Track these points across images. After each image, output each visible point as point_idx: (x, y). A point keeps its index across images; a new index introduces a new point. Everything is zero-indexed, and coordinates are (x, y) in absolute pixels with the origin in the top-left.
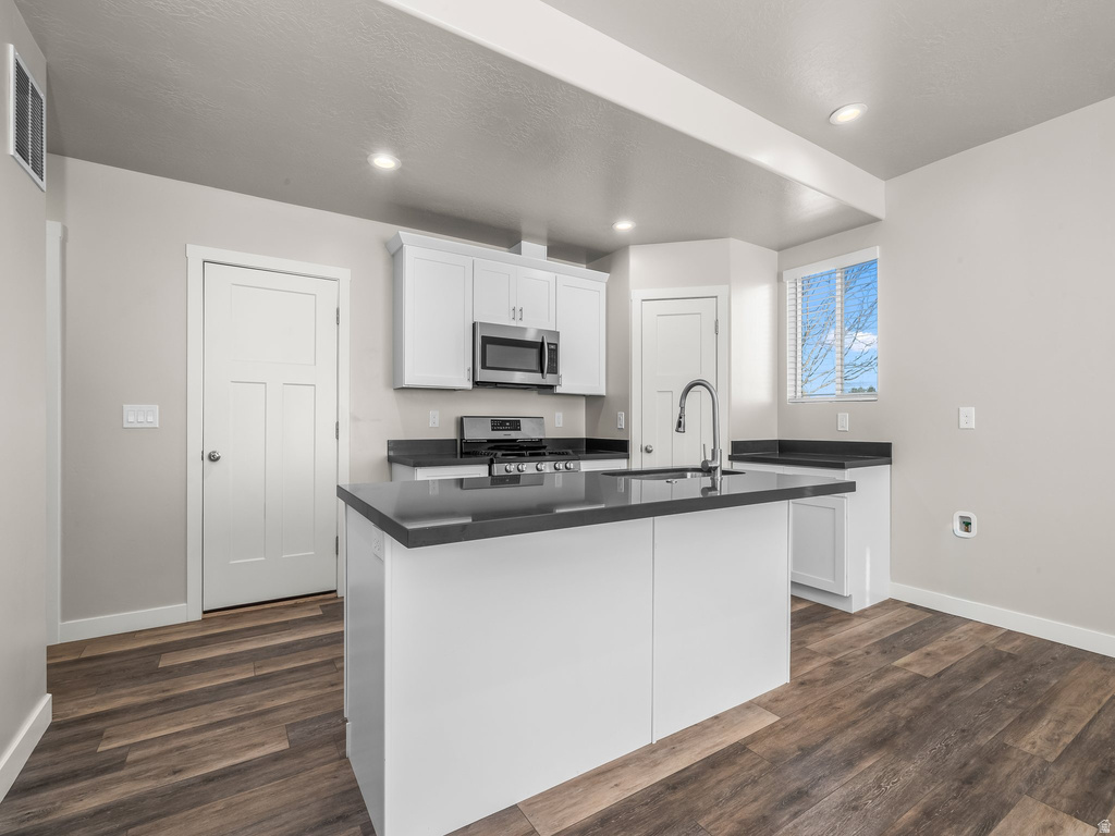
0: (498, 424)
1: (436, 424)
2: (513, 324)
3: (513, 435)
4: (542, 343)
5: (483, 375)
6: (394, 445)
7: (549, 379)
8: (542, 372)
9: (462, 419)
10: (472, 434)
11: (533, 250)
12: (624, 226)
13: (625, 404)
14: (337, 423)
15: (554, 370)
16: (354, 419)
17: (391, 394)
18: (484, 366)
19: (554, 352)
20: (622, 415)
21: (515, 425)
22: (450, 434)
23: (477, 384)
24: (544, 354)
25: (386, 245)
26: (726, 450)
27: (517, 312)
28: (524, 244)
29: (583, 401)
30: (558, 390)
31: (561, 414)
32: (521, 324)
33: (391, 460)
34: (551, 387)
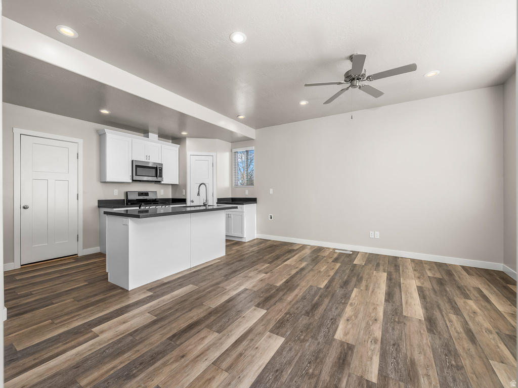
0: (141, 194)
1: (117, 194)
2: (146, 161)
3: (145, 197)
4: (157, 167)
5: (136, 178)
6: (100, 202)
7: (159, 179)
8: (157, 177)
9: (127, 192)
10: (130, 197)
11: (153, 136)
12: (184, 133)
13: (185, 187)
14: (78, 194)
15: (161, 176)
16: (84, 192)
17: (99, 184)
18: (136, 175)
19: (161, 170)
20: (184, 191)
21: (146, 194)
22: (122, 197)
23: (133, 180)
24: (157, 171)
25: (97, 131)
26: (216, 201)
27: (148, 157)
28: (150, 134)
29: (171, 186)
30: (162, 182)
31: (163, 190)
32: (149, 161)
33: (99, 207)
34: (160, 182)
